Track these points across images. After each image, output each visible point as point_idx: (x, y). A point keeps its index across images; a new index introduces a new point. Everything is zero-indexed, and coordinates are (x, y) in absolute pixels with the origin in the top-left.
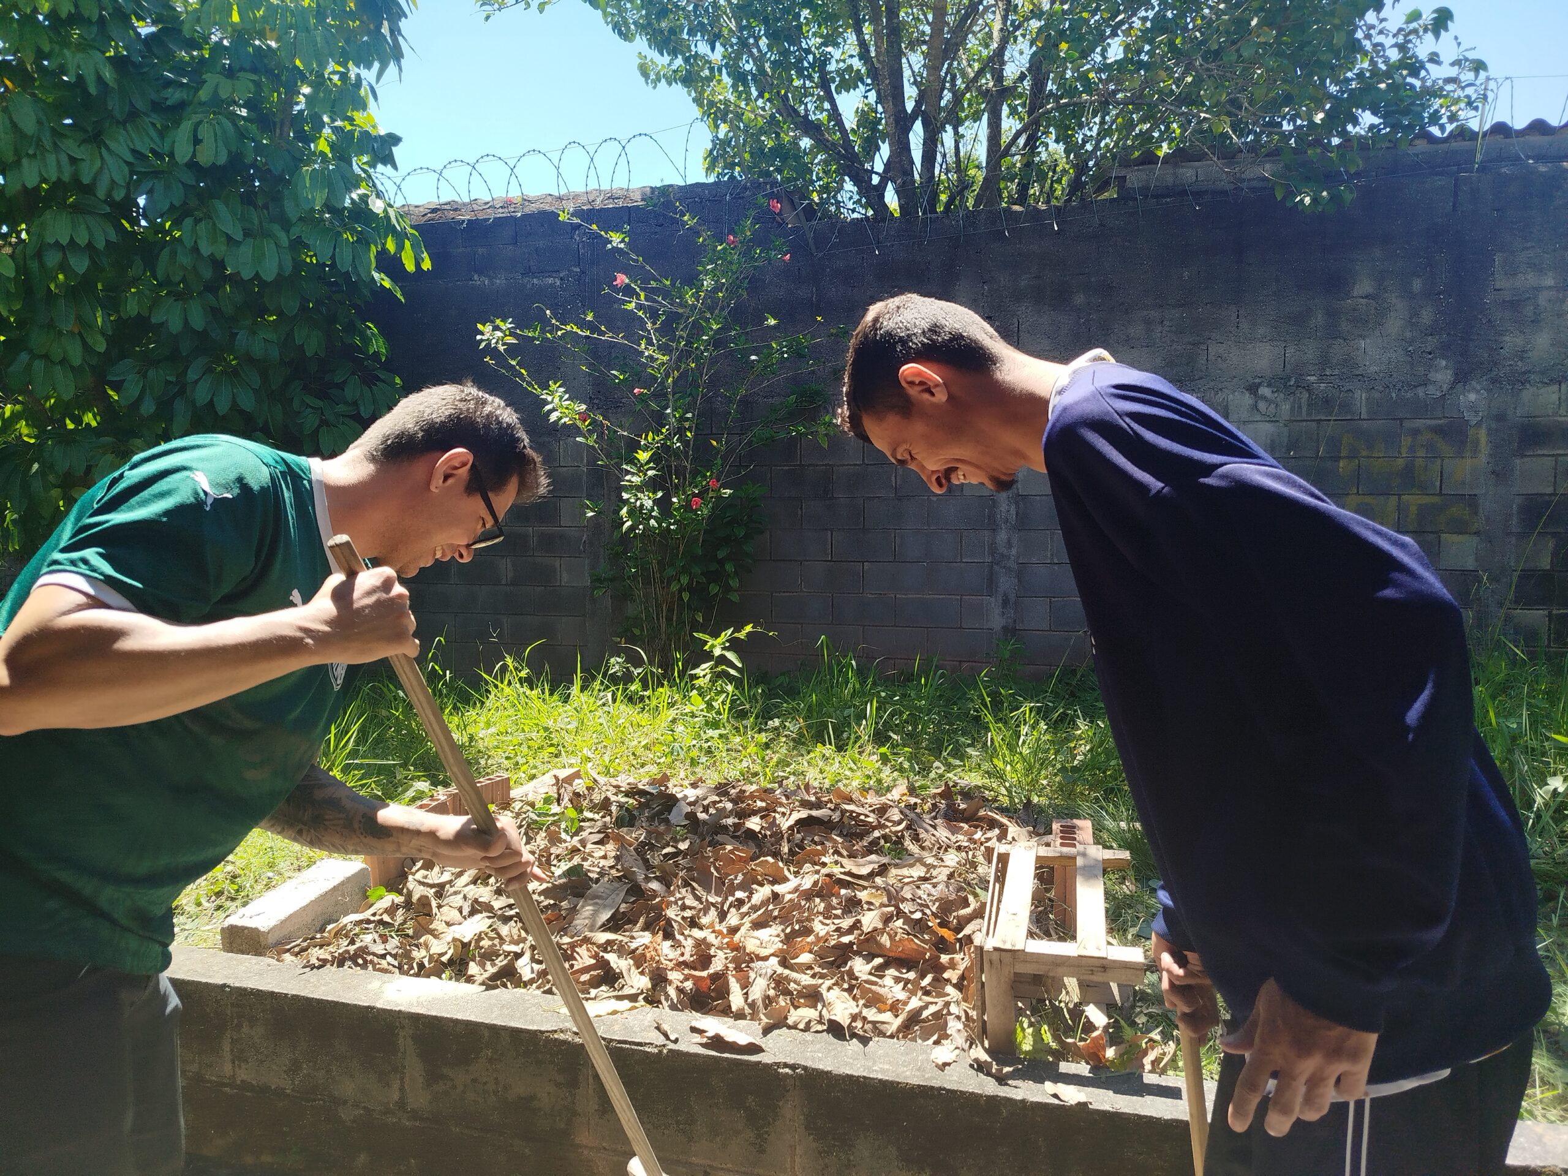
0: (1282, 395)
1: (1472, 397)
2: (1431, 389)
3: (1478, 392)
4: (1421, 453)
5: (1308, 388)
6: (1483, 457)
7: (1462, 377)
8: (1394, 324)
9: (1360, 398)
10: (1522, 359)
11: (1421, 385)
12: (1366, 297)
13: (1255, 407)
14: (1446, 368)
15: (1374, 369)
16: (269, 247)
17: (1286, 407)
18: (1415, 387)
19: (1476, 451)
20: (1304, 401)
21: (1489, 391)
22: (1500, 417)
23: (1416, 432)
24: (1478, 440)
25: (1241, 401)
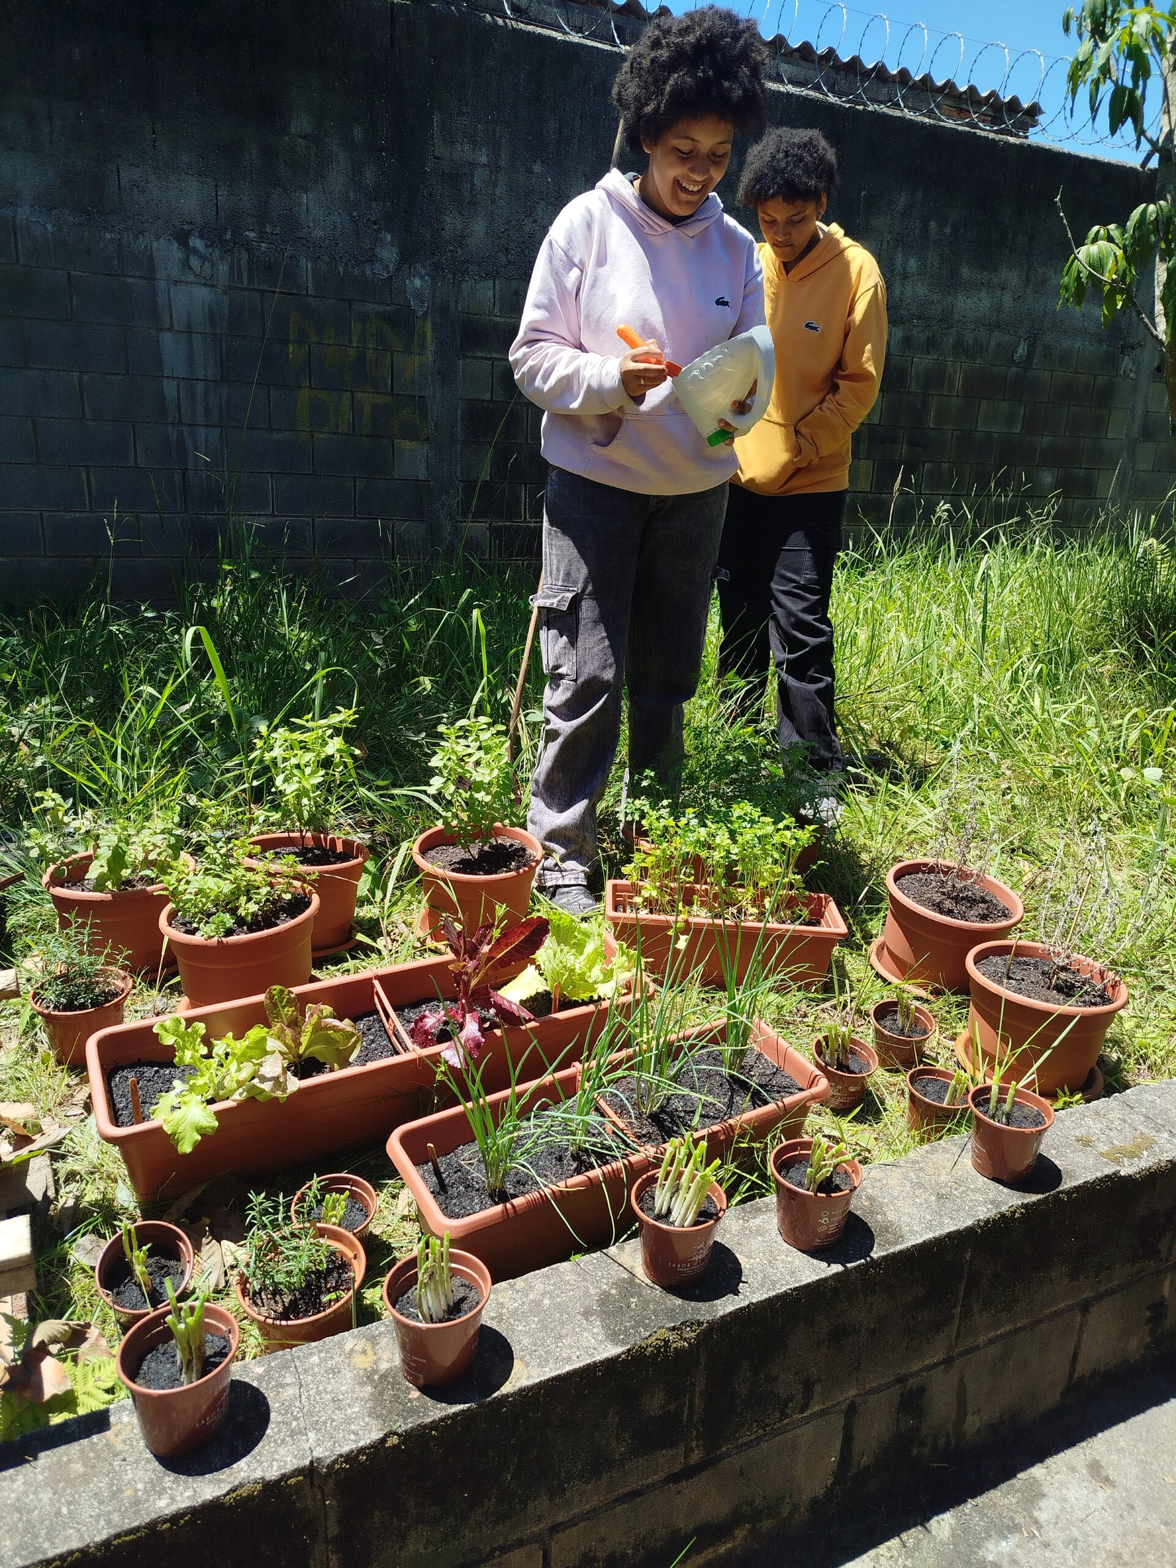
0: (218, 253)
1: (418, 283)
2: (378, 267)
3: (422, 278)
4: (371, 344)
5: (247, 246)
6: (429, 356)
7: (407, 258)
8: (337, 179)
9: (306, 265)
10: (461, 245)
11: (367, 261)
12: (305, 137)
14: (392, 243)
15: (319, 233)
17: (223, 268)
18: (363, 262)
19: (423, 347)
20: (244, 263)
21: (433, 278)
22: (444, 310)
23: (364, 318)
24: (424, 333)
25: (167, 253)
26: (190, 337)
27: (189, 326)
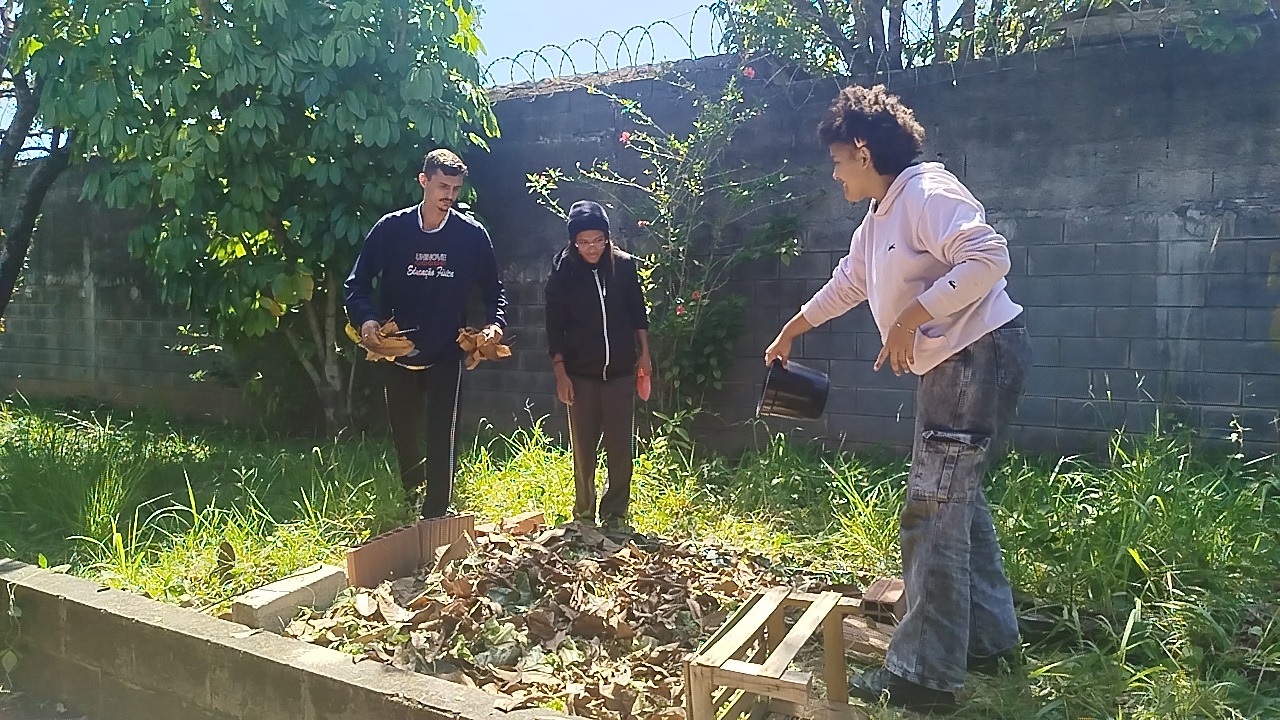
0: (1210, 217)
5: (1237, 210)
13: (1183, 229)
16: (384, 124)
17: (1213, 227)
20: (1232, 223)
25: (1170, 223)
26: (1181, 278)
27: (1181, 270)
